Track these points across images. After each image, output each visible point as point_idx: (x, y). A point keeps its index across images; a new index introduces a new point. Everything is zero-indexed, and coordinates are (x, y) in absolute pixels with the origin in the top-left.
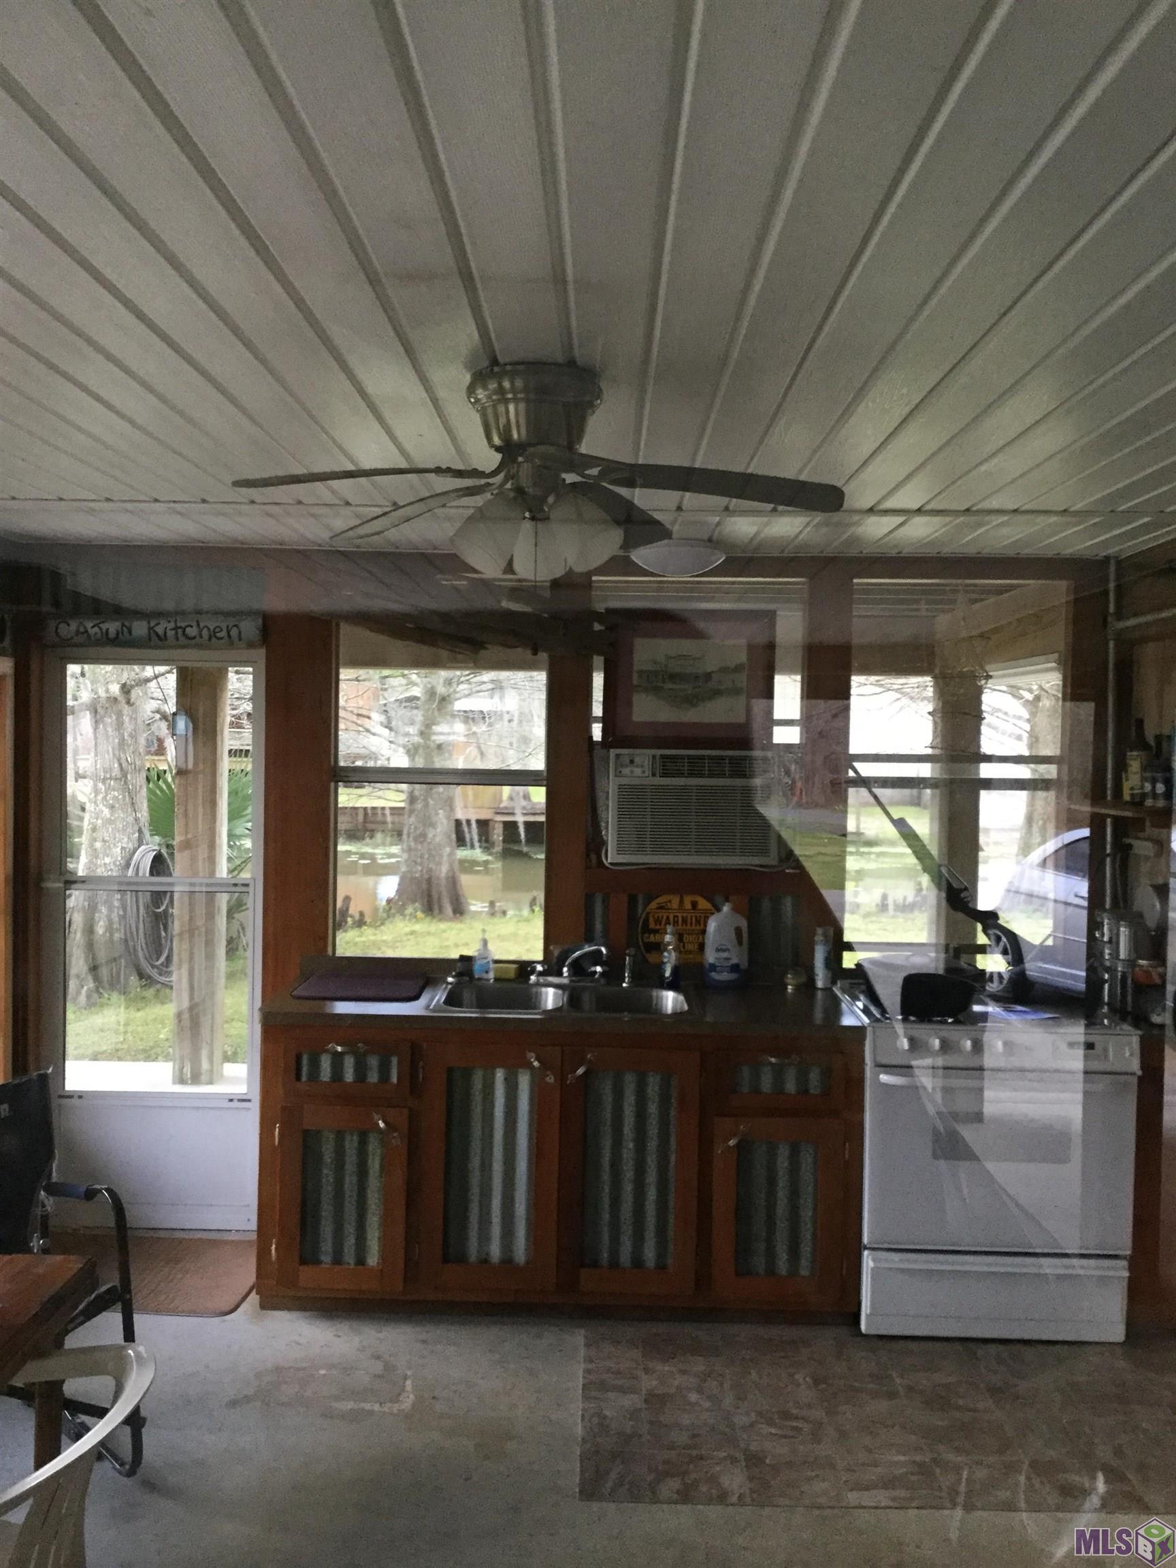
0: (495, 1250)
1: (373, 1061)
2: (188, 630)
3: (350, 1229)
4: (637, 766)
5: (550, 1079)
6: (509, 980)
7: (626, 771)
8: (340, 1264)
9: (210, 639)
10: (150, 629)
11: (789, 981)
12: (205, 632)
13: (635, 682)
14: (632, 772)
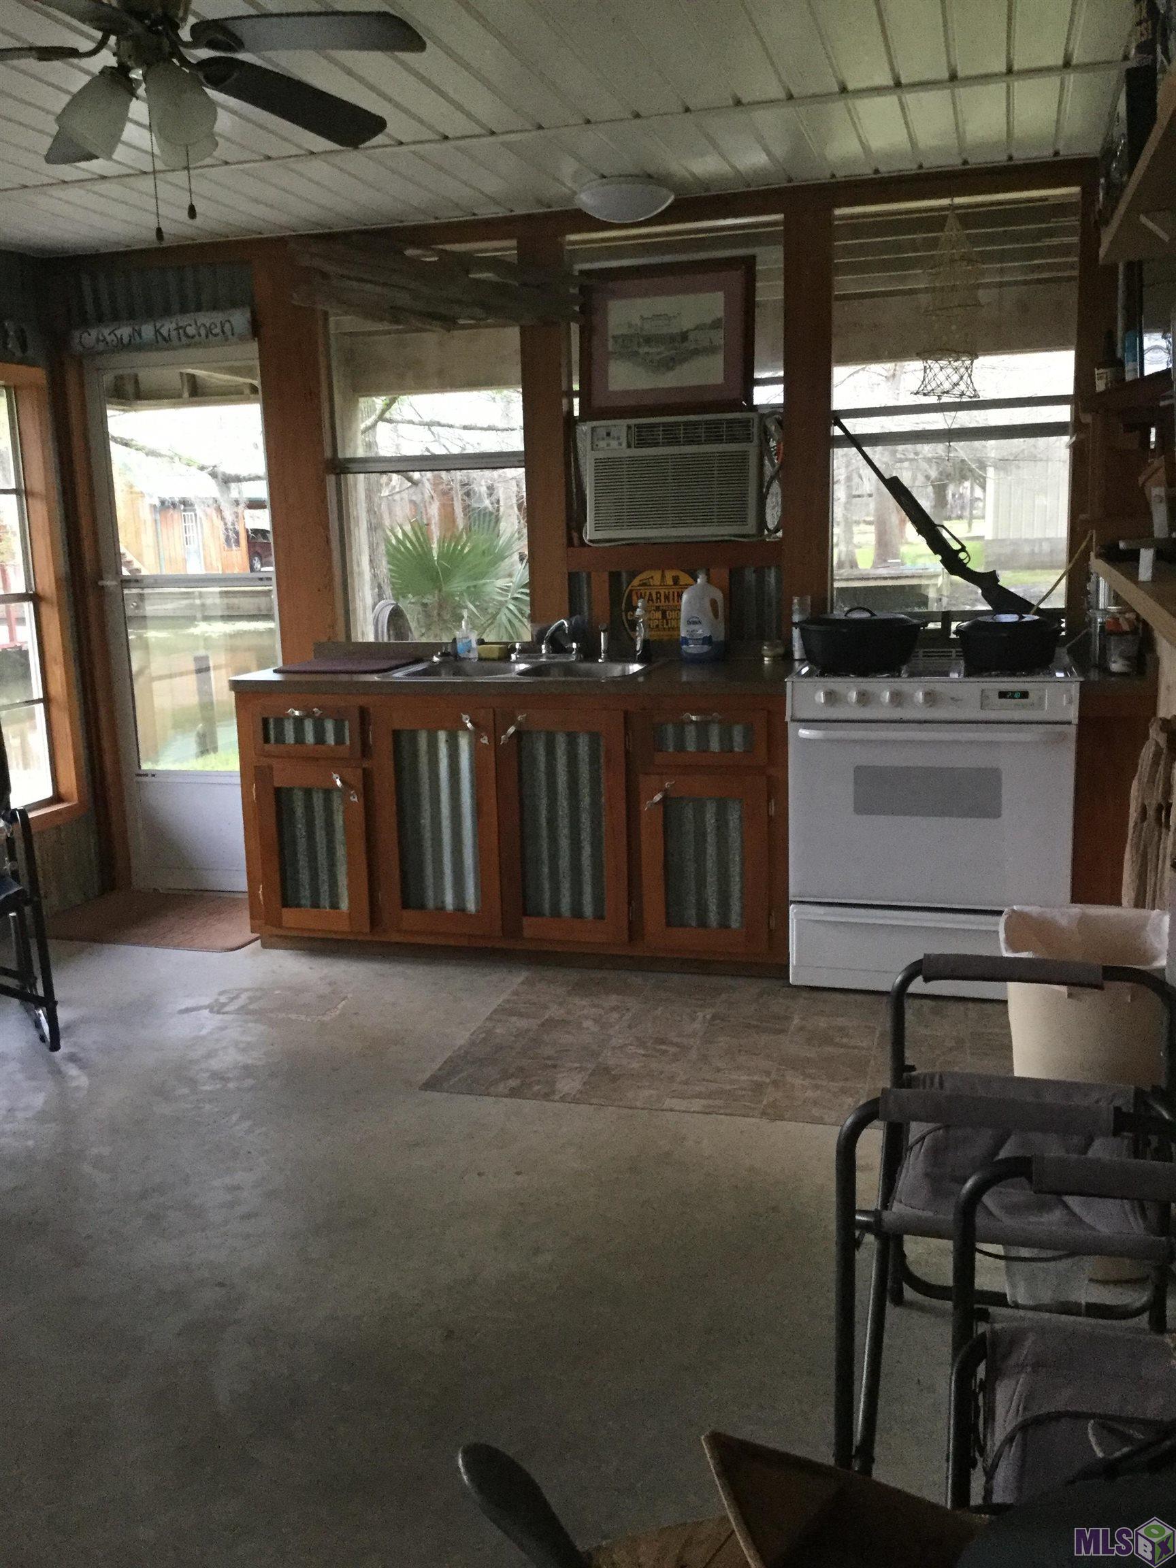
0: (449, 900)
1: (329, 726)
2: (188, 329)
3: (324, 876)
4: (614, 438)
5: (485, 741)
6: (493, 660)
7: (602, 444)
8: (319, 907)
9: (207, 336)
10: (157, 331)
11: (764, 653)
12: (203, 332)
13: (610, 349)
14: (608, 445)
